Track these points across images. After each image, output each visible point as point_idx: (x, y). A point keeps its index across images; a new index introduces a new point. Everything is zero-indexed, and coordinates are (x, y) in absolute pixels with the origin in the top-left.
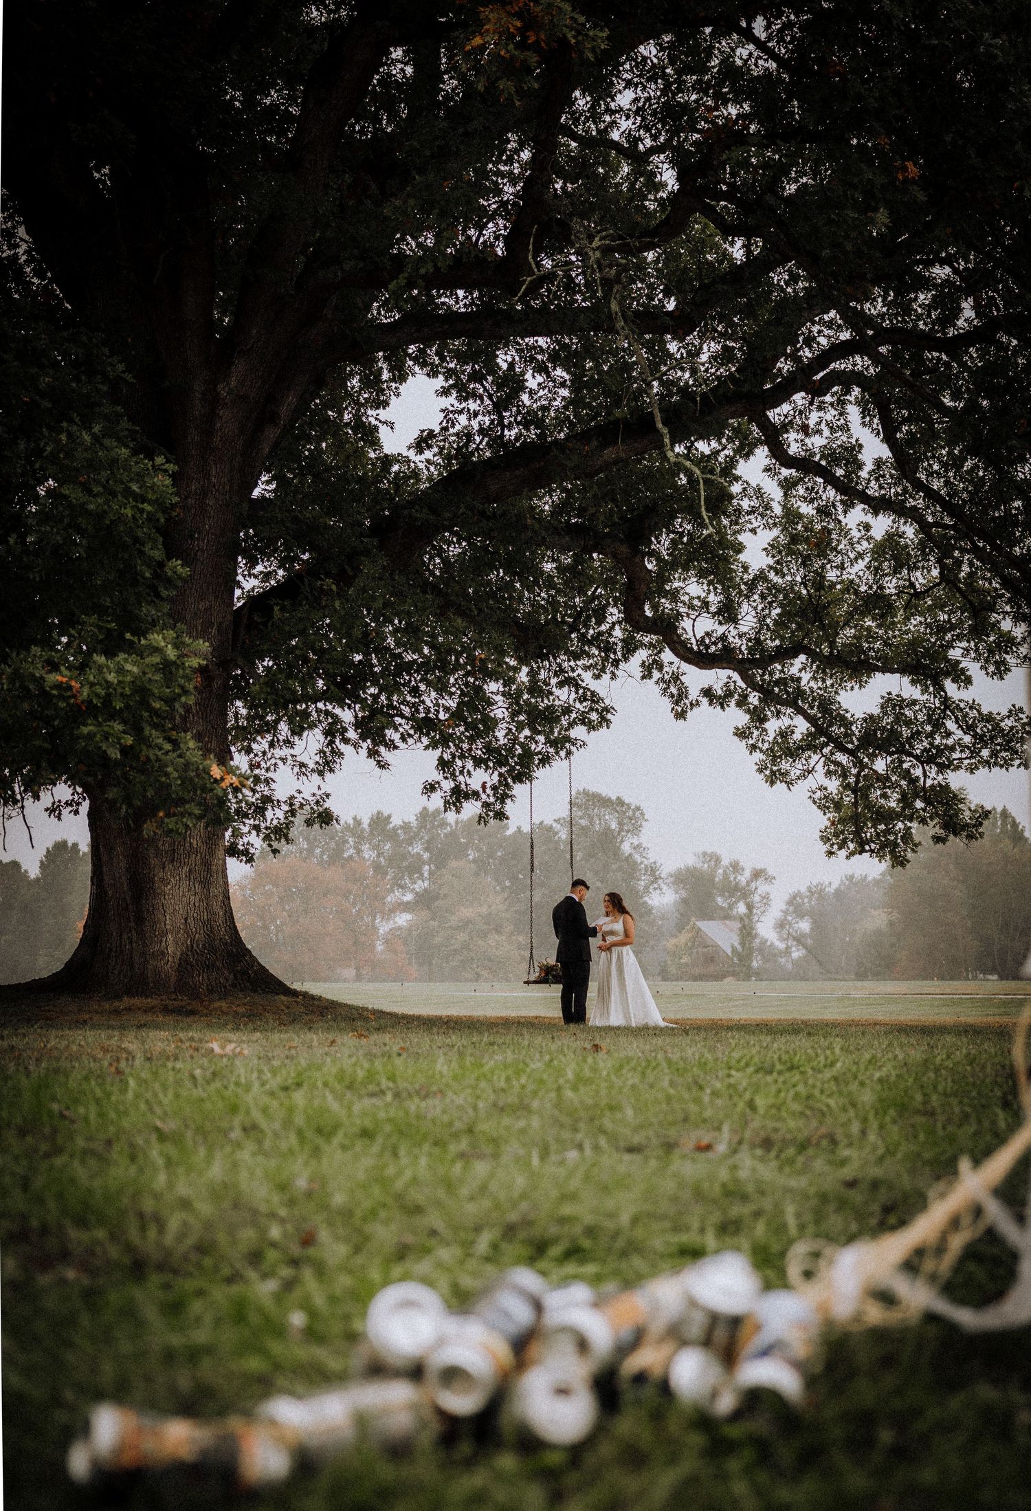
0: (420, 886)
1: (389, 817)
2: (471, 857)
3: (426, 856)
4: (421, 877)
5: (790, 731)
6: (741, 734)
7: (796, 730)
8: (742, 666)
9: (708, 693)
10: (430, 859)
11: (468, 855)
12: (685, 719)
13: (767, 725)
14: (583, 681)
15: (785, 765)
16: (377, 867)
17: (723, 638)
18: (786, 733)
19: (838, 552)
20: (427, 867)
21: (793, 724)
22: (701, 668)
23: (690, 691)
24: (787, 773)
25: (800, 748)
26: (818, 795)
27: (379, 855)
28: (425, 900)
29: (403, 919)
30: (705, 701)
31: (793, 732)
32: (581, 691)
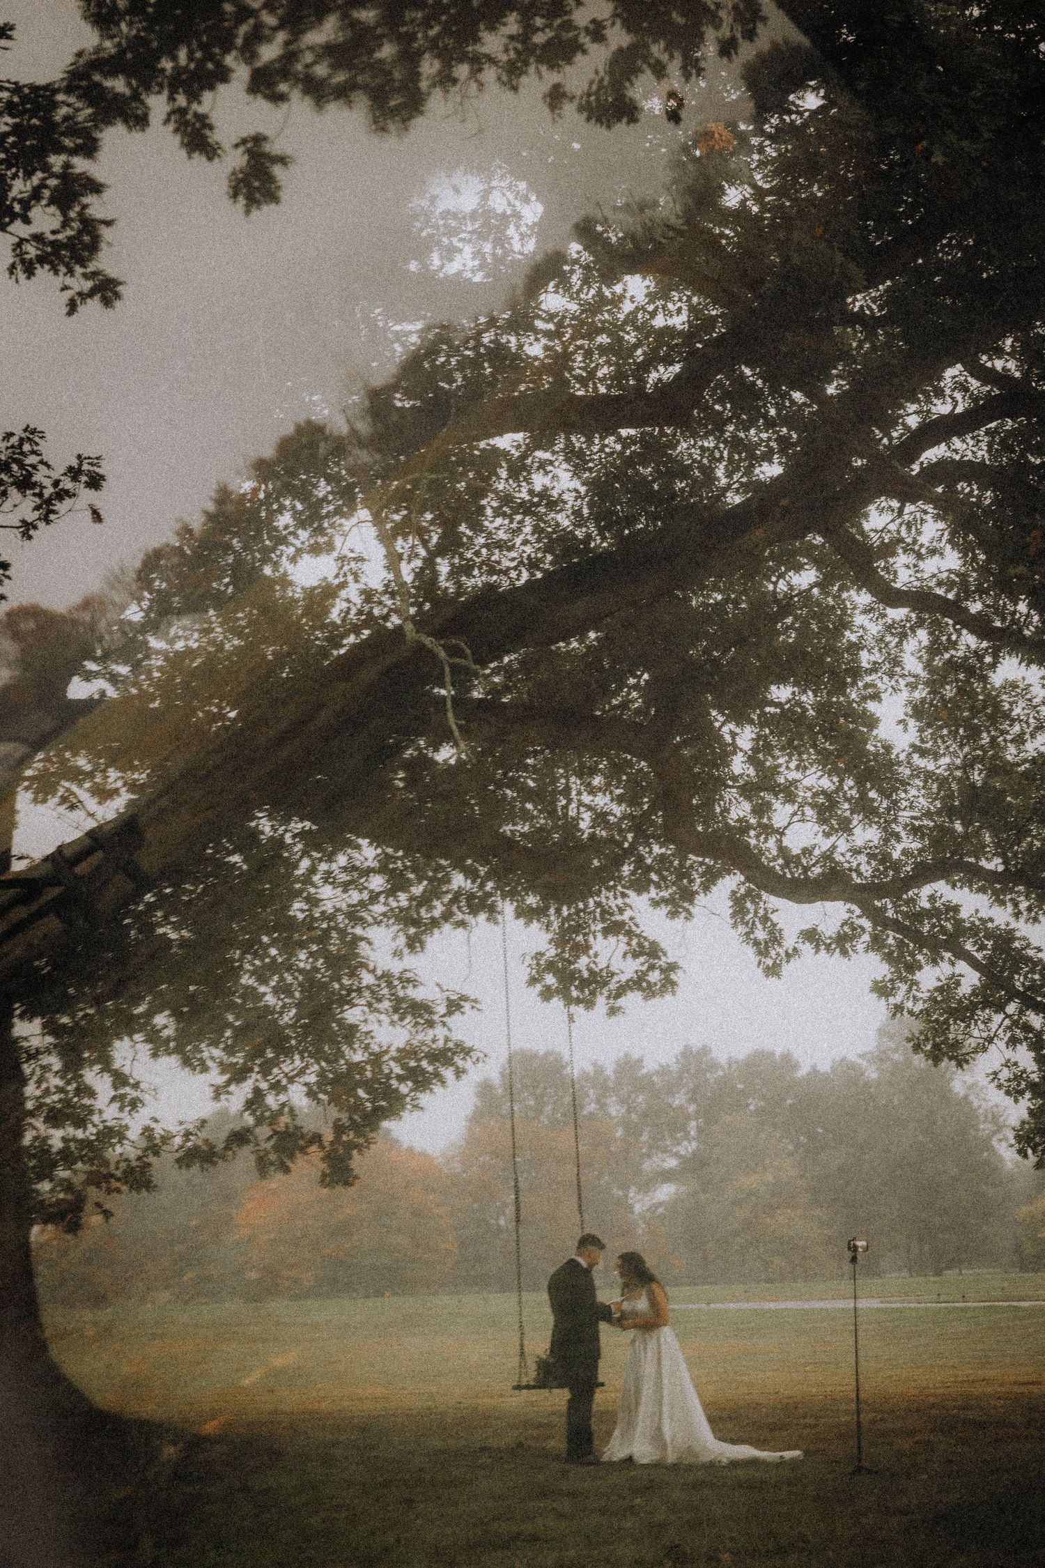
0: (688, 1148)
1: (640, 1061)
2: (752, 1107)
3: (692, 1108)
4: (687, 1137)
5: (955, 981)
6: (882, 990)
7: (963, 980)
8: (864, 895)
9: (811, 936)
10: (697, 1112)
11: (748, 1105)
12: (779, 976)
13: (918, 976)
14: (637, 926)
15: (956, 1030)
16: (627, 1125)
17: (828, 856)
18: (949, 986)
19: (1013, 720)
20: (693, 1123)
21: (957, 972)
22: (800, 902)
23: (785, 934)
24: (957, 1044)
25: (973, 1007)
26: (1005, 1074)
27: (629, 1111)
28: (694, 1166)
29: (665, 1192)
30: (807, 948)
31: (958, 984)
32: (634, 942)
